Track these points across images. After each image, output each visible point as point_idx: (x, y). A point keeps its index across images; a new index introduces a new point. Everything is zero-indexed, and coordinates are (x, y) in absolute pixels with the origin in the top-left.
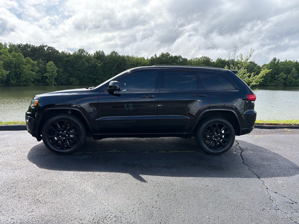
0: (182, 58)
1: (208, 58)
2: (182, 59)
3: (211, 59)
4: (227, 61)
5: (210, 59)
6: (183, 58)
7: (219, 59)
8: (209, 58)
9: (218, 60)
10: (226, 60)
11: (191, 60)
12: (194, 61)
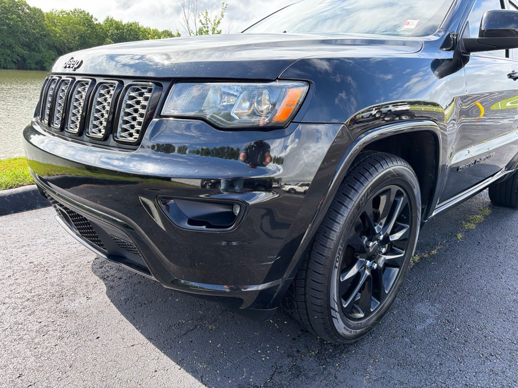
0: (26, 5)
1: (88, 13)
2: (29, 8)
3: (94, 17)
4: (125, 25)
5: (92, 17)
6: (31, 6)
7: (109, 18)
8: (90, 15)
9: (107, 20)
10: (123, 24)
11: (51, 13)
12: (59, 16)
